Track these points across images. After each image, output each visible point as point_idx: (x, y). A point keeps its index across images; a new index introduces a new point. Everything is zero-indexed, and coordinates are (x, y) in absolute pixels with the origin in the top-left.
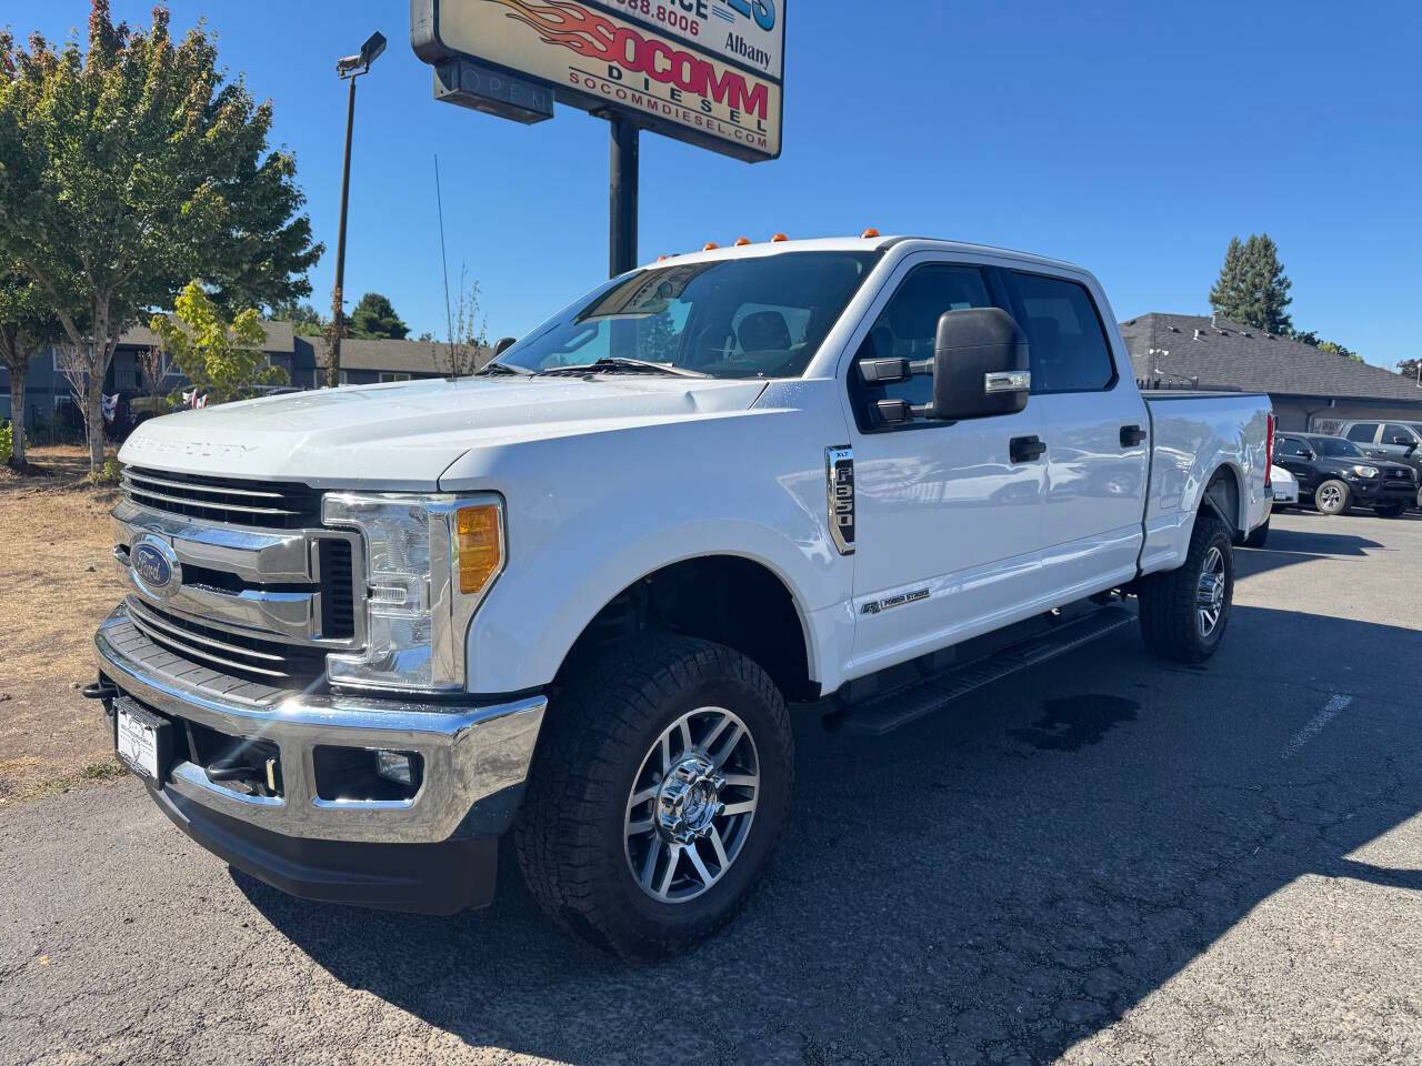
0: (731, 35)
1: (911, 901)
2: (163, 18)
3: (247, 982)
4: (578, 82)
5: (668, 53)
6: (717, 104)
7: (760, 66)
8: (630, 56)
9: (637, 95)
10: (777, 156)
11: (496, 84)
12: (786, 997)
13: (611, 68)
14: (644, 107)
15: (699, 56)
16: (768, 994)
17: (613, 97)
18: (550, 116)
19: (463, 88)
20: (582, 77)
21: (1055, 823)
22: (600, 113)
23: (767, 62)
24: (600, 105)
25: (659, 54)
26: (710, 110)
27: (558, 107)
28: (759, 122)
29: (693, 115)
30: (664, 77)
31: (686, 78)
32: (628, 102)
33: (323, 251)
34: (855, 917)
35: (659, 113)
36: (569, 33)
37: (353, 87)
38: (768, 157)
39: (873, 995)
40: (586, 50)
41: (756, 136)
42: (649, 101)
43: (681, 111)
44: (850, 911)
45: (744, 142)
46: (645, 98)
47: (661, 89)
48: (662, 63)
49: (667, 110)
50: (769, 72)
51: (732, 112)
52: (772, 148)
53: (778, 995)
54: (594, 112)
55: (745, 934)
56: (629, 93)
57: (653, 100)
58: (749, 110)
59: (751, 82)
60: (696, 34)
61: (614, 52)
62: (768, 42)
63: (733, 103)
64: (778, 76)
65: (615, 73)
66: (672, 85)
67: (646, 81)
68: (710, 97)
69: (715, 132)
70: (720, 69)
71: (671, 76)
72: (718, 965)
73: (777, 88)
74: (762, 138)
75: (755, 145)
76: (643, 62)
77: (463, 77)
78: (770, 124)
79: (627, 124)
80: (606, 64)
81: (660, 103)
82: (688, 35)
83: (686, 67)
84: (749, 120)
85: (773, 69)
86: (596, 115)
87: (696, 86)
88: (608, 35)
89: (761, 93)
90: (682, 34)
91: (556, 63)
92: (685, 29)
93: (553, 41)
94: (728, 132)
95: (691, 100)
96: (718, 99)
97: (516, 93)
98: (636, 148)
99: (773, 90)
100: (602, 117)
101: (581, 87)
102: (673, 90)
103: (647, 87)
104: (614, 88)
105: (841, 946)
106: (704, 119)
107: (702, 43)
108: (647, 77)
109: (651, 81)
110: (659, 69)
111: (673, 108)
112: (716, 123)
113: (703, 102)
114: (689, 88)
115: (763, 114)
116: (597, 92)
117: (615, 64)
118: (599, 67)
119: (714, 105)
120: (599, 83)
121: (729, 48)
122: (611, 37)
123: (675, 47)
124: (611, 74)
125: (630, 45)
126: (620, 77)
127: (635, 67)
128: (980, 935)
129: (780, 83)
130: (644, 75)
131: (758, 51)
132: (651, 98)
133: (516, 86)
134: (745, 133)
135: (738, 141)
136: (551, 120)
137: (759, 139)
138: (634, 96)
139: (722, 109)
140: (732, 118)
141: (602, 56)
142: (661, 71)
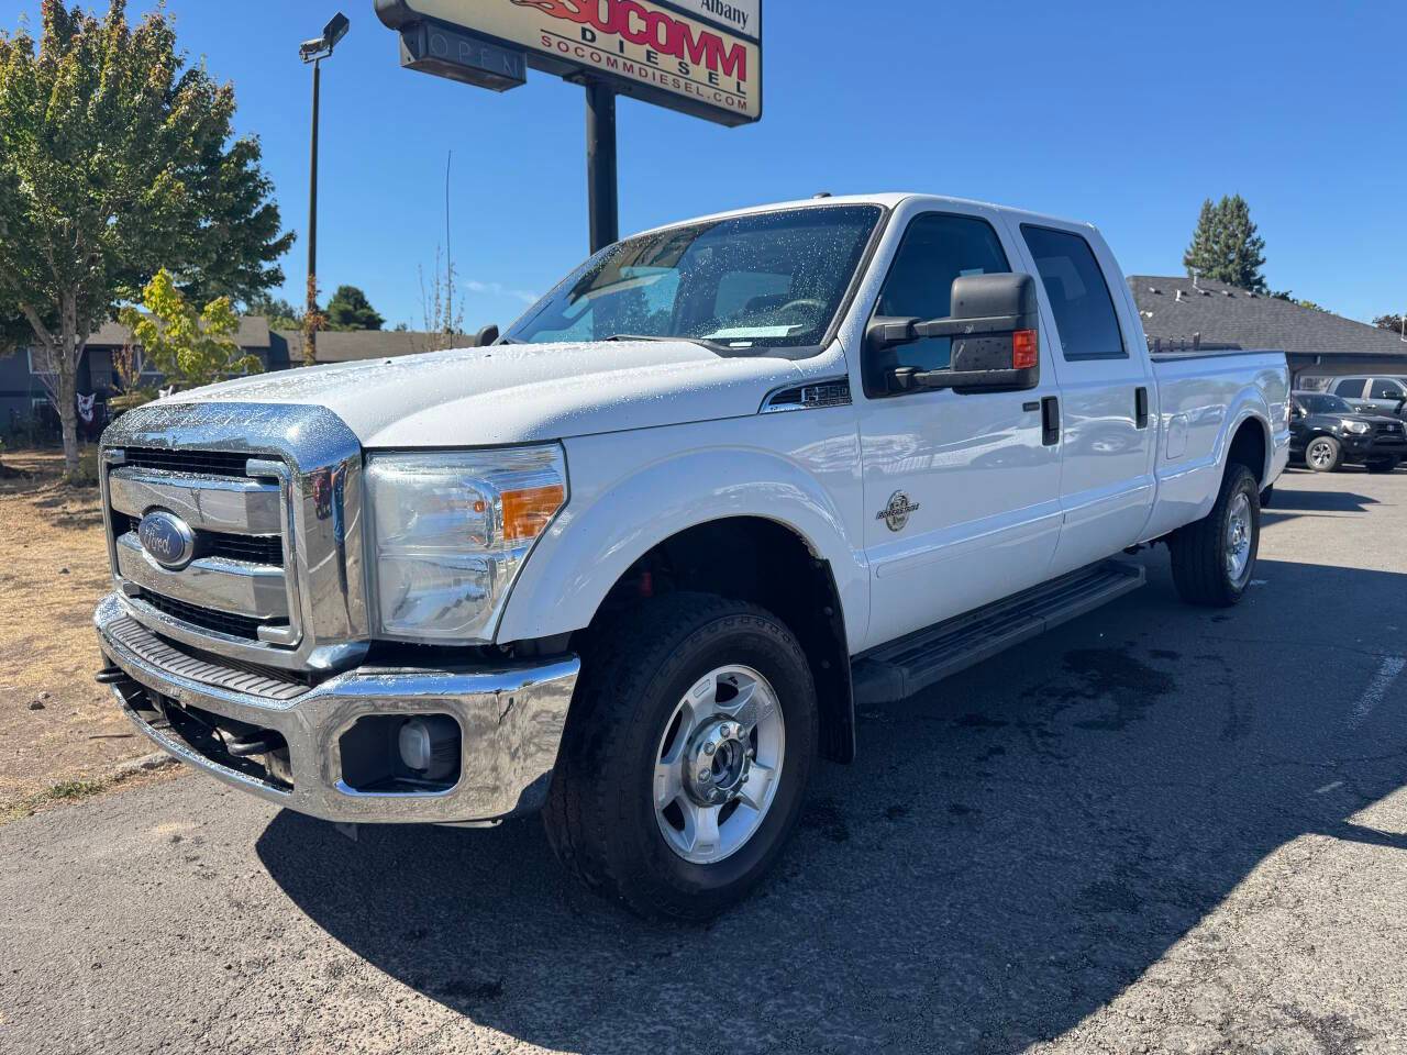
1: (976, 910)
3: (232, 1038)
4: (550, 45)
5: (642, 14)
6: (695, 66)
7: (737, 26)
8: (604, 16)
9: (612, 57)
10: (757, 119)
11: (464, 50)
12: (853, 1033)
13: (584, 30)
14: (620, 71)
15: (675, 17)
16: (831, 1032)
17: (587, 61)
18: (524, 82)
19: (430, 53)
20: (555, 40)
21: (1120, 812)
22: (575, 78)
23: (745, 21)
24: (573, 68)
25: (633, 15)
26: (688, 72)
27: (531, 73)
28: (738, 84)
29: (670, 77)
30: (639, 39)
31: (662, 39)
32: (603, 66)
33: (294, 240)
34: (918, 933)
35: (635, 76)
37: (317, 71)
38: (748, 120)
39: (953, 1028)
40: (558, 12)
41: (736, 99)
42: (625, 64)
43: (658, 73)
44: (911, 926)
45: (723, 105)
46: (620, 61)
47: (637, 52)
48: (636, 24)
49: (643, 73)
50: (747, 31)
51: (710, 74)
52: (752, 111)
53: (844, 1032)
54: (568, 78)
55: (796, 957)
56: (604, 56)
57: (629, 63)
58: (728, 73)
59: (729, 42)
61: (587, 13)
63: (711, 65)
64: (756, 36)
65: (589, 36)
66: (648, 47)
67: (621, 43)
68: (687, 58)
69: (694, 95)
70: (697, 29)
71: (647, 37)
72: (770, 997)
73: (756, 48)
74: (742, 100)
75: (735, 108)
76: (617, 23)
77: (431, 43)
78: (750, 85)
79: (602, 89)
80: (579, 26)
81: (636, 66)
83: (662, 29)
84: (728, 82)
85: (751, 29)
86: (571, 81)
87: (673, 48)
89: (739, 53)
91: (527, 26)
93: (523, 3)
94: (707, 95)
95: (668, 62)
96: (696, 61)
97: (487, 60)
98: (612, 114)
99: (751, 50)
100: (577, 82)
101: (554, 50)
102: (648, 52)
103: (622, 50)
104: (588, 51)
105: (906, 967)
106: (682, 82)
108: (622, 39)
109: (626, 42)
110: (634, 31)
111: (650, 71)
112: (694, 85)
113: (680, 64)
114: (666, 50)
115: (742, 76)
116: (571, 55)
117: (588, 26)
118: (572, 29)
119: (692, 67)
120: (572, 46)
121: (705, 7)
123: (650, 7)
124: (584, 37)
125: (603, 6)
126: (593, 39)
127: (609, 29)
128: (1062, 948)
129: (758, 42)
130: (618, 37)
131: (735, 10)
132: (626, 61)
133: (486, 50)
134: (725, 95)
135: (718, 104)
136: (524, 86)
137: (739, 102)
138: (608, 59)
139: (700, 72)
140: (710, 80)
141: (574, 18)
142: (635, 32)
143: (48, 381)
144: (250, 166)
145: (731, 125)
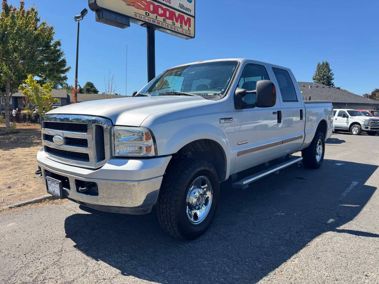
0: (180, 4)
1: (230, 248)
2: (22, 3)
3: (15, 281)
4: (137, 16)
5: (162, 9)
6: (177, 23)
7: (188, 13)
8: (152, 9)
9: (154, 20)
10: (194, 37)
11: (113, 16)
12: (188, 281)
14: (156, 24)
15: (171, 10)
16: (183, 280)
17: (147, 21)
18: (129, 26)
19: (104, 18)
20: (138, 15)
21: (274, 221)
22: (143, 25)
23: (190, 11)
24: (143, 23)
25: (160, 9)
26: (175, 25)
27: (131, 24)
28: (189, 28)
29: (170, 26)
30: (161, 15)
31: (168, 15)
32: (151, 22)
34: (212, 253)
35: (160, 25)
36: (133, 3)
37: (79, 24)
38: (191, 37)
39: (216, 279)
40: (139, 8)
42: (157, 22)
43: (166, 25)
44: (211, 251)
45: (184, 33)
46: (156, 21)
47: (161, 19)
48: (161, 11)
49: (162, 24)
50: (191, 14)
51: (181, 25)
52: (192, 35)
53: (187, 280)
55: (178, 260)
56: (152, 20)
57: (158, 22)
58: (186, 25)
59: (186, 17)
60: (170, 3)
61: (147, 8)
62: (190, 6)
63: (181, 23)
64: (194, 16)
65: (147, 14)
66: (164, 17)
67: (156, 16)
68: (175, 21)
69: (176, 31)
70: (177, 13)
71: (164, 15)
72: (168, 271)
74: (190, 32)
75: (188, 34)
76: (155, 11)
77: (104, 15)
78: (192, 28)
79: (151, 29)
80: (145, 11)
81: (160, 23)
82: (168, 4)
83: (168, 13)
84: (186, 27)
85: (192, 13)
87: (171, 18)
88: (145, 3)
89: (189, 20)
90: (166, 3)
91: (130, 11)
92: (167, 2)
93: (129, 5)
94: (180, 30)
95: (169, 22)
97: (119, 19)
98: (154, 35)
99: (192, 19)
100: (144, 26)
101: (138, 18)
102: (164, 19)
103: (156, 18)
104: (147, 18)
105: (207, 263)
106: (173, 27)
107: (172, 6)
108: (157, 15)
109: (158, 16)
111: (164, 24)
112: (176, 28)
113: (173, 22)
115: (190, 26)
116: (142, 19)
117: (147, 11)
118: (143, 12)
119: (176, 23)
120: (143, 17)
121: (180, 7)
122: (146, 4)
123: (164, 7)
124: (146, 14)
125: (151, 6)
126: (149, 15)
127: (153, 12)
128: (251, 258)
129: (194, 17)
130: (156, 15)
131: (188, 8)
133: (119, 17)
134: (185, 31)
135: (183, 33)
137: (189, 33)
138: (153, 20)
139: (178, 24)
140: (181, 27)
141: (143, 9)
142: (160, 14)
145: (187, 39)
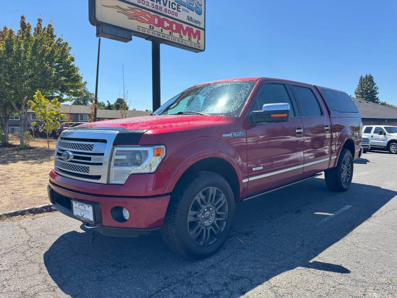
0: (188, 16)
2: (40, 20)
5: (168, 22)
6: (185, 36)
7: (198, 25)
8: (156, 22)
9: (159, 33)
10: (204, 50)
11: (114, 31)
13: (150, 26)
14: (161, 37)
15: (178, 22)
17: (151, 34)
18: (131, 40)
19: (103, 32)
20: (141, 29)
23: (200, 24)
24: (148, 36)
26: (182, 38)
27: (133, 37)
28: (198, 41)
29: (177, 39)
30: (167, 28)
31: (174, 28)
32: (156, 36)
33: (87, 83)
35: (166, 38)
36: (136, 16)
38: (201, 51)
40: (142, 21)
41: (197, 45)
43: (173, 38)
45: (193, 46)
46: (161, 35)
47: (167, 32)
48: (166, 24)
49: (168, 38)
50: (200, 26)
51: (189, 38)
52: (202, 48)
56: (156, 33)
58: (195, 38)
59: (195, 30)
60: (177, 16)
61: (151, 21)
62: (200, 18)
63: (189, 35)
64: (204, 28)
65: (152, 27)
66: (170, 31)
67: (162, 30)
68: (182, 34)
69: (184, 44)
70: (185, 26)
71: (170, 28)
73: (203, 31)
74: (199, 45)
75: (197, 47)
76: (160, 24)
77: (104, 29)
78: (202, 41)
79: (156, 43)
80: (149, 25)
81: (166, 36)
82: (174, 17)
83: (174, 26)
84: (194, 40)
85: (202, 26)
86: (147, 40)
87: (178, 31)
88: (149, 17)
89: (198, 33)
90: (173, 16)
91: (133, 25)
93: (132, 19)
94: (188, 44)
95: (176, 35)
97: (121, 34)
98: (159, 49)
99: (202, 32)
100: (149, 40)
101: (141, 31)
102: (170, 32)
103: (162, 31)
104: (151, 32)
106: (180, 40)
107: (179, 19)
108: (162, 28)
109: (163, 29)
111: (170, 37)
112: (184, 41)
113: (180, 35)
114: (175, 31)
115: (199, 39)
116: (146, 33)
117: (152, 25)
118: (147, 26)
119: (183, 36)
120: (147, 30)
121: (188, 20)
122: (150, 17)
123: (170, 20)
124: (150, 28)
125: (156, 20)
126: (153, 28)
127: (158, 26)
129: (204, 30)
130: (161, 28)
131: (197, 21)
132: (163, 34)
133: (120, 31)
134: (193, 44)
136: (131, 41)
137: (198, 46)
139: (186, 37)
140: (189, 40)
141: (147, 23)
143: (30, 122)
144: (72, 63)
145: (197, 52)
